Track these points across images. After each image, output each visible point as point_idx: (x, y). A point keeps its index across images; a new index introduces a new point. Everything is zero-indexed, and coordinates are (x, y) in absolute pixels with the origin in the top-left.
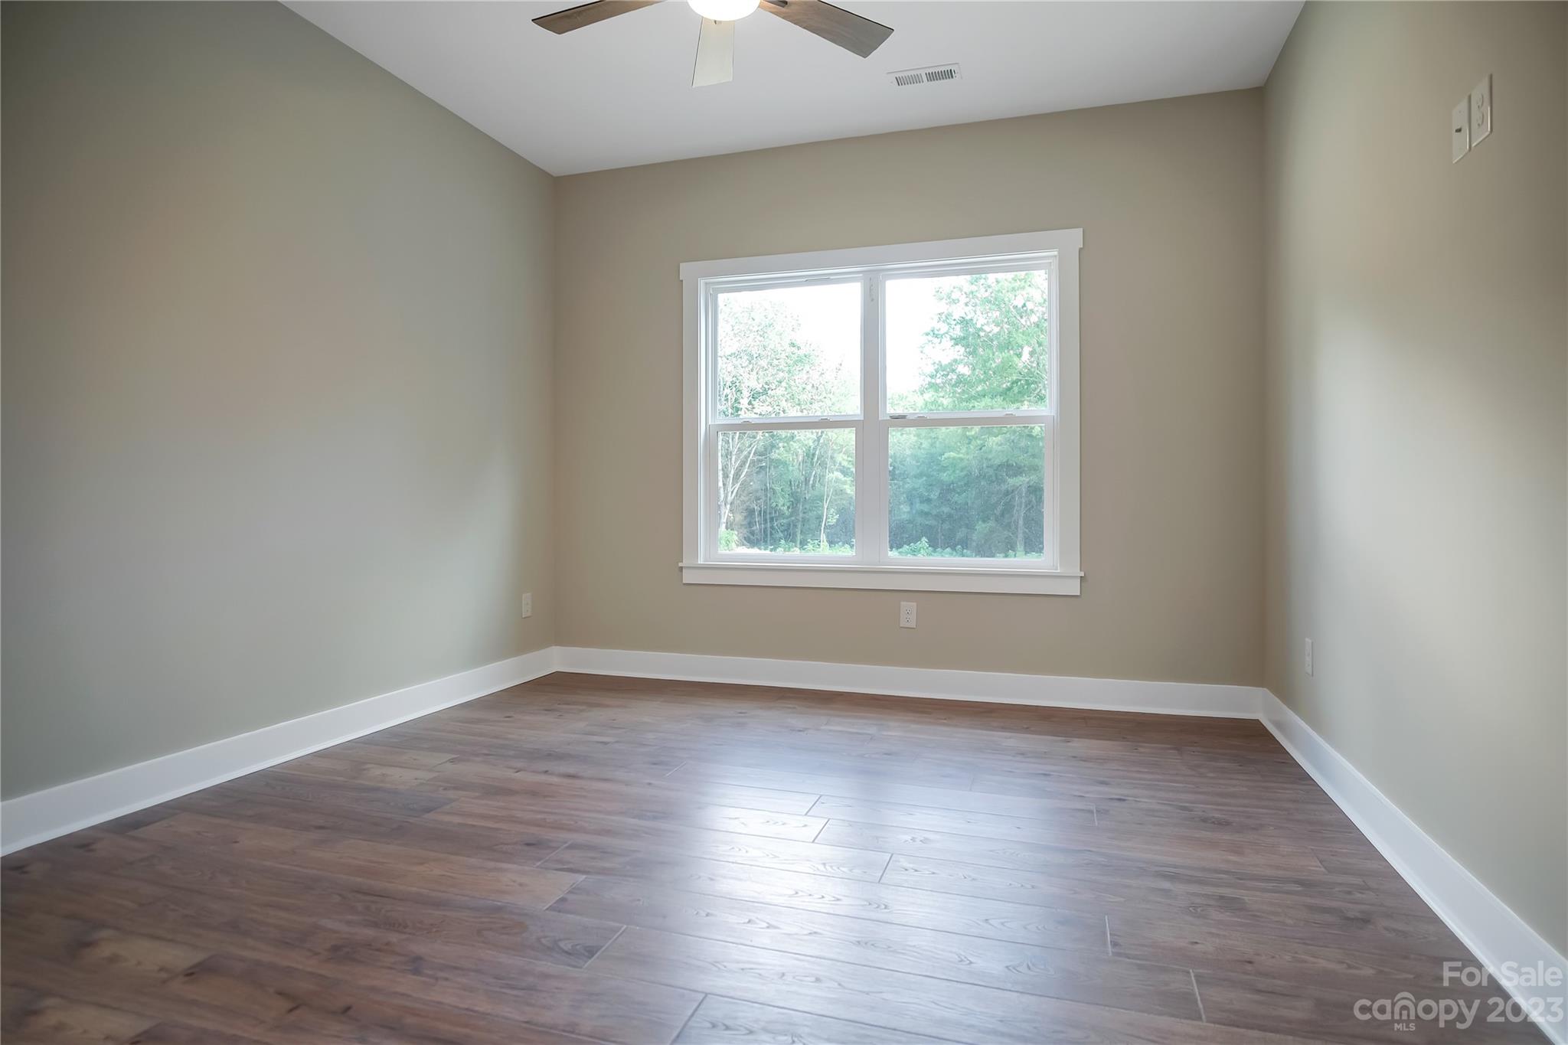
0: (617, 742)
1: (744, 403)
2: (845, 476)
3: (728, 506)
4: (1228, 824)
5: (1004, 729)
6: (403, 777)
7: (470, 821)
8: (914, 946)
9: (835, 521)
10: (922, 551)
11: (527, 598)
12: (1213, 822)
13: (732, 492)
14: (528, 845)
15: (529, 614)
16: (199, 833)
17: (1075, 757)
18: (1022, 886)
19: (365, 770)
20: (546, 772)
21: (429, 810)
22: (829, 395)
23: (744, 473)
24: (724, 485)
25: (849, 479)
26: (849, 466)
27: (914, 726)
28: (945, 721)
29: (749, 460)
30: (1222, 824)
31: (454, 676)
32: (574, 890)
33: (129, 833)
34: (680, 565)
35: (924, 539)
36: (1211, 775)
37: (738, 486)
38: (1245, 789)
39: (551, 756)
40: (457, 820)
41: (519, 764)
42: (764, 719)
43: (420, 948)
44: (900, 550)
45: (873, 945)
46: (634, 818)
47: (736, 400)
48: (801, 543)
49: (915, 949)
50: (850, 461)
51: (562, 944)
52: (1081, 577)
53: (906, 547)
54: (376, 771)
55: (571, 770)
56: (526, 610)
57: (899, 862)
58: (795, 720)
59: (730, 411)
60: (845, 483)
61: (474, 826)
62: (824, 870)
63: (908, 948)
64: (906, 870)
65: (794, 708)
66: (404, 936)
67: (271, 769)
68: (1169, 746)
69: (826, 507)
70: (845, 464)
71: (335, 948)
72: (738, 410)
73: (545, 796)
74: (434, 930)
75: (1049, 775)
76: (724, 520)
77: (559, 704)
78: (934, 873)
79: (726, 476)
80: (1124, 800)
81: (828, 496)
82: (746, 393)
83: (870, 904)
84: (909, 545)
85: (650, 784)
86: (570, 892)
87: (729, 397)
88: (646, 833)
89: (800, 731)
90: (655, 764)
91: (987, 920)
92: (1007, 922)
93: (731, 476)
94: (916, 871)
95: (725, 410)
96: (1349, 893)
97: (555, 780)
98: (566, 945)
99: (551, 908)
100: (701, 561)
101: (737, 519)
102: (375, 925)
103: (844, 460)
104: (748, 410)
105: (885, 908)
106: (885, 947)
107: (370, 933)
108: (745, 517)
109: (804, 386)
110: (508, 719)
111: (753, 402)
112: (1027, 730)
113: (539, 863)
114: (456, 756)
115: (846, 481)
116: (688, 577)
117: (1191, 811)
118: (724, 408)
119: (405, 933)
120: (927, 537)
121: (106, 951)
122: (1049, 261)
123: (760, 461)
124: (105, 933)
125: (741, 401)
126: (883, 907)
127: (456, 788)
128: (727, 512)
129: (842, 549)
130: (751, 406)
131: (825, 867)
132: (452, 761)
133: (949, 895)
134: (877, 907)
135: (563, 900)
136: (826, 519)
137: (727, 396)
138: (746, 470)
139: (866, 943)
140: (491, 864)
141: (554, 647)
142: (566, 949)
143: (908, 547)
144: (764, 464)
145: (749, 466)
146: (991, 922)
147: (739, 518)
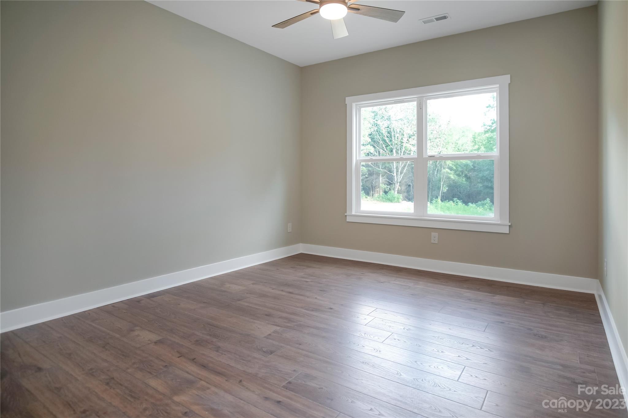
0: (311, 281)
1: (405, 140)
2: (451, 171)
3: (398, 184)
4: (546, 337)
5: (468, 288)
6: (235, 288)
7: (251, 305)
8: (383, 367)
9: (446, 190)
10: (487, 204)
11: (290, 225)
12: (539, 336)
13: (400, 178)
14: (266, 315)
15: (291, 231)
16: (170, 301)
17: (492, 303)
18: (438, 351)
19: (224, 284)
20: (282, 290)
21: (239, 300)
22: (443, 135)
23: (405, 170)
24: (397, 174)
25: (452, 172)
26: (452, 166)
27: (429, 284)
28: (444, 283)
29: (407, 164)
30: (543, 337)
31: (260, 253)
32: (275, 332)
33: (151, 299)
34: (346, 214)
35: (488, 199)
36: (553, 316)
37: (402, 175)
38: (565, 324)
39: (288, 285)
40: (246, 304)
41: (274, 287)
42: (369, 277)
43: (220, 344)
44: (477, 204)
45: (368, 364)
46: (305, 310)
47: (402, 138)
48: (431, 200)
49: (382, 368)
50: (453, 164)
51: (263, 349)
52: (509, 226)
53: (480, 202)
54: (228, 285)
55: (291, 290)
56: (290, 230)
57: (394, 336)
58: (382, 278)
59: (399, 143)
60: (451, 174)
61: (251, 307)
62: (364, 335)
63: (380, 367)
64: (395, 339)
65: (384, 273)
66: (217, 340)
67: (197, 282)
68: (540, 302)
69: (442, 184)
70: (451, 165)
71: (197, 341)
72: (402, 142)
73: (279, 299)
74: (227, 339)
75: (476, 309)
76: (396, 189)
77: (297, 266)
78: (405, 342)
79: (397, 171)
80: (504, 323)
81: (443, 179)
82: (405, 136)
83: (374, 350)
84: (480, 201)
85: (316, 298)
86: (273, 332)
87: (399, 137)
88: (307, 315)
89: (382, 283)
90: (321, 291)
91: (416, 362)
92: (423, 363)
93: (400, 171)
94: (399, 340)
95: (397, 143)
96: (584, 373)
97: (284, 293)
98: (264, 349)
99: (265, 337)
100: (353, 213)
101: (402, 189)
102: (210, 335)
103: (450, 163)
104: (407, 143)
105: (379, 352)
106: (372, 365)
107: (208, 337)
108: (406, 188)
109: (432, 132)
110: (277, 270)
111: (409, 139)
112: (478, 290)
113: (267, 322)
114: (255, 282)
115: (451, 173)
116: (349, 219)
117: (532, 330)
118: (396, 142)
119: (218, 339)
120: (489, 198)
121: (136, 333)
122: (497, 89)
123: (412, 164)
124: (137, 328)
125: (404, 139)
126: (379, 351)
127: (250, 294)
128: (398, 186)
129: (449, 203)
130: (408, 141)
131: (365, 335)
132: (253, 284)
133: (406, 350)
134: (376, 351)
135: (270, 335)
136: (442, 189)
137: (398, 137)
138: (406, 168)
139: (365, 363)
140: (252, 320)
141: (301, 244)
142: (264, 350)
143: (480, 203)
144: (414, 166)
145: (408, 167)
146: (417, 362)
147: (404, 188)
